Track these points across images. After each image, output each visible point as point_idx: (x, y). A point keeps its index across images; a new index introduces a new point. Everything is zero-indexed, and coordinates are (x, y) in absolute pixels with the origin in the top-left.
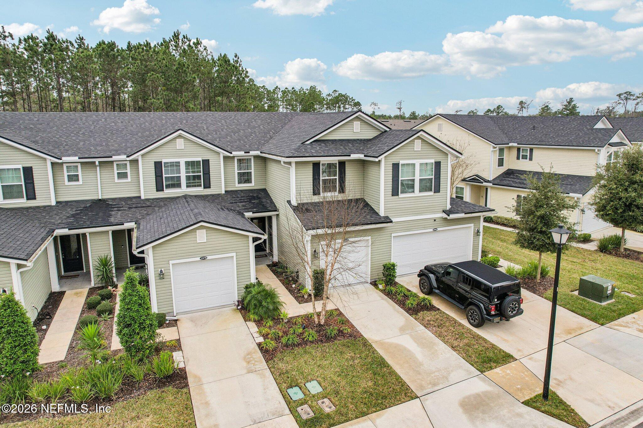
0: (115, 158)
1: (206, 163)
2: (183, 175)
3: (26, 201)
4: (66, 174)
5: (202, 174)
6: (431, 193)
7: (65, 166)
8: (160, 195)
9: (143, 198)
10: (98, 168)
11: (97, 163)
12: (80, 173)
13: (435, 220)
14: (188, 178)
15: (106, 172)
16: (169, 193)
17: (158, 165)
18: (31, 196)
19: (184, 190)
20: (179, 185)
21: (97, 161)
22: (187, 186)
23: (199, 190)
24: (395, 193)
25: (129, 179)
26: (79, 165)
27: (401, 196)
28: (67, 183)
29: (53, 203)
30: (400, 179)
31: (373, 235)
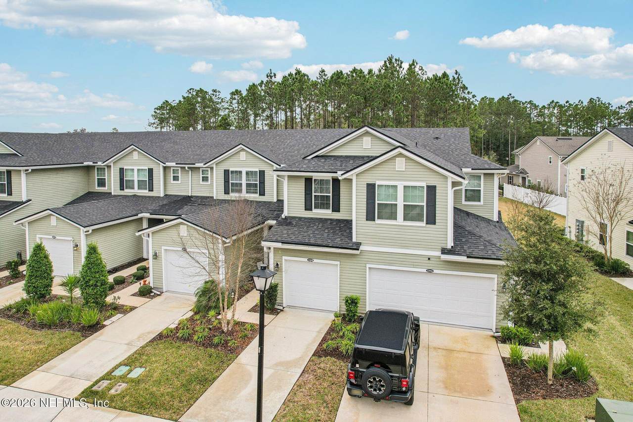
0: (197, 165)
1: (262, 173)
2: (244, 182)
3: (148, 192)
4: (172, 175)
5: (258, 183)
6: (423, 224)
7: (172, 168)
8: (227, 197)
9: (215, 198)
10: (190, 172)
11: (186, 168)
12: (180, 175)
13: (429, 259)
14: (248, 185)
15: (195, 176)
16: (233, 196)
17: (226, 172)
18: (151, 190)
19: (244, 195)
20: (240, 191)
21: (186, 166)
22: (247, 192)
23: (255, 197)
24: (370, 217)
25: (209, 183)
26: (180, 169)
27: (378, 221)
28: (172, 182)
29: (162, 195)
30: (377, 202)
31: (342, 261)
